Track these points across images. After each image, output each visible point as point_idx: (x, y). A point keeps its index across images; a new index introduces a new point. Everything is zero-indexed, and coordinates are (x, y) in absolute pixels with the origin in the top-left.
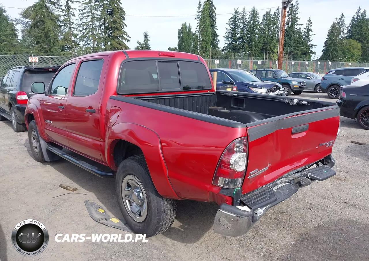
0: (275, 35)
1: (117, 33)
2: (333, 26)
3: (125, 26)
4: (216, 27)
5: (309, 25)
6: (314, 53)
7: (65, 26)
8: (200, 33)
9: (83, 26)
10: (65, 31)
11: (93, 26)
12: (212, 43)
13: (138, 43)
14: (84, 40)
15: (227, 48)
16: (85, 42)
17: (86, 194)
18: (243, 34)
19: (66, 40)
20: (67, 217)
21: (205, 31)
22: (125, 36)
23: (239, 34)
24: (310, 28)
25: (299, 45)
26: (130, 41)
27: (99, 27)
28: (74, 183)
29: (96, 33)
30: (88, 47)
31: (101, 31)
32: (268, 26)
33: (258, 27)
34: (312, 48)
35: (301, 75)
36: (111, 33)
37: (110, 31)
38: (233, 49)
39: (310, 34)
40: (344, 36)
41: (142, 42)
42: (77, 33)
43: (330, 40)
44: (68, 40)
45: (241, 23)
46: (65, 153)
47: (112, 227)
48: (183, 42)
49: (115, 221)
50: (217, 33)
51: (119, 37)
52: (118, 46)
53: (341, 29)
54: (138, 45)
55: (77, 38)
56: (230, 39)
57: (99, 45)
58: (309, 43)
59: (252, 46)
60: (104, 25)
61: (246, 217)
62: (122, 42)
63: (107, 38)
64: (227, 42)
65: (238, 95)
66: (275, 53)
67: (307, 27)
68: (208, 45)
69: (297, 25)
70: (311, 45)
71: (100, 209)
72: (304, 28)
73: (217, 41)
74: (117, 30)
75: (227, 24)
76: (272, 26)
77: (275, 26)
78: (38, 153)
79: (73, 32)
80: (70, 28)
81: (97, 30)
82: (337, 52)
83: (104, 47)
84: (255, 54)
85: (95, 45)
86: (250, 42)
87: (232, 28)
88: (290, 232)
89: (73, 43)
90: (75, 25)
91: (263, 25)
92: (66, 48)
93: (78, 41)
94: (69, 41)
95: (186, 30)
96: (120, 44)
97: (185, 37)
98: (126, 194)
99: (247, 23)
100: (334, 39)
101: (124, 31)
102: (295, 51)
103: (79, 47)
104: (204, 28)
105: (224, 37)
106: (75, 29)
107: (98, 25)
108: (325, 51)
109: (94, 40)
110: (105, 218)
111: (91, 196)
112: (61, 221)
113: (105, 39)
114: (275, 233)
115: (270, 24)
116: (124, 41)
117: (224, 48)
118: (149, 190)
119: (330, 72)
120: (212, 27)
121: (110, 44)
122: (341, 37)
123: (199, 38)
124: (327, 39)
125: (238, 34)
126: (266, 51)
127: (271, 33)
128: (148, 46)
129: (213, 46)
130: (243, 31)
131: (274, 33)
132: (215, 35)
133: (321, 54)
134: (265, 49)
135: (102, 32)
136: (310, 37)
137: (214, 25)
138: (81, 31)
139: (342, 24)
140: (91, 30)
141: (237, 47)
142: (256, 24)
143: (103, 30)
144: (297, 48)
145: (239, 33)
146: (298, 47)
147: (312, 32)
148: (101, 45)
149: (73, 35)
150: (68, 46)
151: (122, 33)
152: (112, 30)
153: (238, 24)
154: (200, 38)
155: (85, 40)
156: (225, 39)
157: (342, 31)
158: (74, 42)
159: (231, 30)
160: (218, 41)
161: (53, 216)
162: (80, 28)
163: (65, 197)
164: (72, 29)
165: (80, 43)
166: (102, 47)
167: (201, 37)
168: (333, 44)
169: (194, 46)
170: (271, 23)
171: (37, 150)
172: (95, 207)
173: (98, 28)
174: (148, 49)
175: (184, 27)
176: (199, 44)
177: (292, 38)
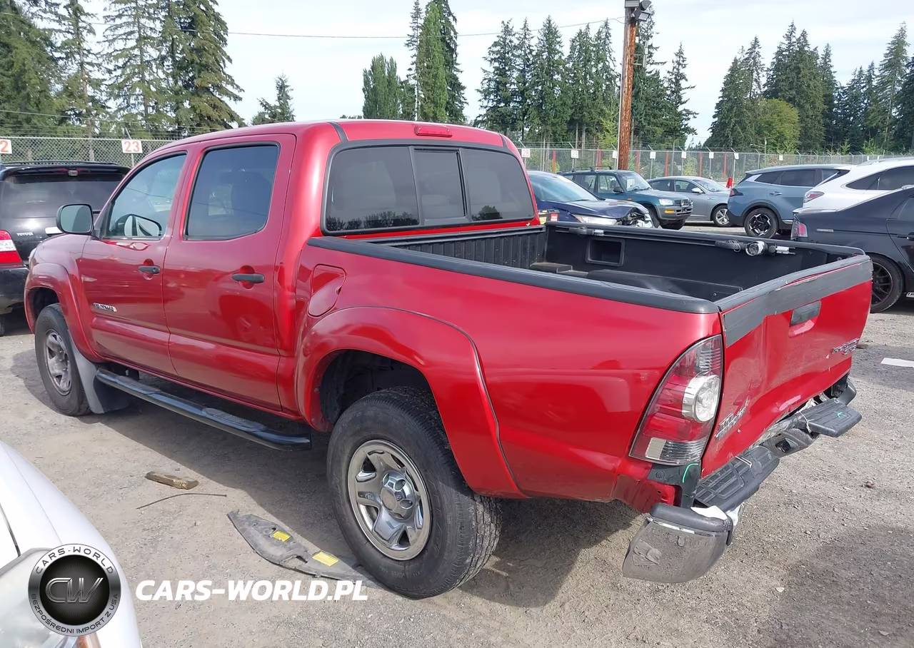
0: (601, 87)
1: (207, 79)
2: (735, 69)
3: (226, 61)
4: (457, 67)
5: (679, 64)
6: (693, 131)
7: (67, 58)
8: (418, 80)
9: (116, 58)
10: (66, 71)
11: (142, 59)
12: (449, 106)
13: (262, 104)
14: (118, 96)
15: (486, 118)
16: (121, 99)
17: (226, 496)
18: (525, 84)
19: (71, 95)
20: (193, 557)
21: (431, 75)
22: (229, 88)
23: (514, 83)
24: (681, 72)
25: (657, 112)
26: (241, 99)
27: (158, 62)
28: (182, 467)
29: (152, 77)
30: (132, 115)
31: (164, 72)
32: (585, 66)
33: (561, 67)
34: (689, 119)
35: (677, 183)
36: (192, 78)
37: (187, 72)
38: (499, 120)
39: (683, 86)
40: (759, 92)
41: (273, 101)
42: (102, 77)
43: (727, 102)
44: (76, 95)
45: (519, 56)
46: (157, 390)
47: (322, 576)
48: (376, 102)
49: (327, 560)
50: (460, 80)
51: (211, 90)
52: (212, 112)
53: (752, 75)
54: (262, 109)
55: (101, 91)
56: (492, 97)
57: (161, 110)
58: (680, 108)
59: (547, 114)
60: (171, 57)
61: (714, 534)
62: (221, 101)
63: (180, 90)
64: (485, 103)
65: (605, 233)
66: (608, 131)
67: (675, 70)
68: (440, 111)
69: (652, 64)
70: (684, 112)
71: (278, 532)
72: (669, 72)
73: (461, 102)
74: (208, 70)
75: (486, 59)
76: (592, 66)
77: (600, 65)
78: (64, 392)
79: (90, 74)
80: (81, 64)
81: (155, 70)
82: (744, 129)
83: (174, 115)
84: (554, 133)
85: (150, 110)
86: (542, 104)
87: (497, 69)
88: (766, 563)
89: (90, 104)
90: (94, 57)
91: (571, 63)
92: (70, 115)
93: (104, 98)
94: (80, 97)
95: (384, 72)
96: (215, 107)
97: (382, 89)
98: (361, 490)
99: (533, 56)
100: (736, 99)
101: (224, 74)
102: (647, 127)
103: (107, 113)
104: (428, 67)
105: (478, 90)
106: (96, 68)
107: (155, 57)
108: (717, 126)
109: (147, 95)
110: (299, 554)
111: (239, 499)
112: (179, 568)
113: (177, 93)
114: (732, 568)
115: (589, 61)
116: (225, 99)
117: (479, 119)
118: (438, 477)
119: (749, 175)
120: (448, 65)
121: (189, 107)
122: (752, 94)
123: (416, 94)
124: (721, 99)
125: (512, 83)
126: (581, 125)
127: (591, 81)
128: (288, 113)
129: (451, 112)
130: (524, 76)
131: (598, 83)
132: (456, 86)
133: (709, 134)
134: (577, 120)
135: (167, 75)
136: (681, 92)
137: (452, 62)
138: (110, 72)
139: (755, 63)
140: (137, 70)
141: (510, 116)
142: (556, 61)
143: (168, 69)
144: (652, 119)
145: (516, 82)
146: (655, 116)
147: (686, 80)
148: (165, 109)
149: (90, 81)
150: (77, 112)
151: (221, 79)
152: (194, 71)
153: (511, 60)
154: (420, 92)
155: (122, 96)
156: (480, 96)
157: (756, 80)
158: (93, 99)
159: (494, 73)
160: (463, 100)
161: (153, 555)
162: (108, 63)
163: (172, 505)
164: (87, 66)
165: (108, 104)
166: (169, 114)
167: (422, 90)
168: (734, 111)
169: (404, 112)
170: (591, 59)
171: (63, 385)
172: (260, 527)
173: (156, 64)
174: (287, 119)
175: (378, 65)
176: (418, 108)
177: (641, 94)
